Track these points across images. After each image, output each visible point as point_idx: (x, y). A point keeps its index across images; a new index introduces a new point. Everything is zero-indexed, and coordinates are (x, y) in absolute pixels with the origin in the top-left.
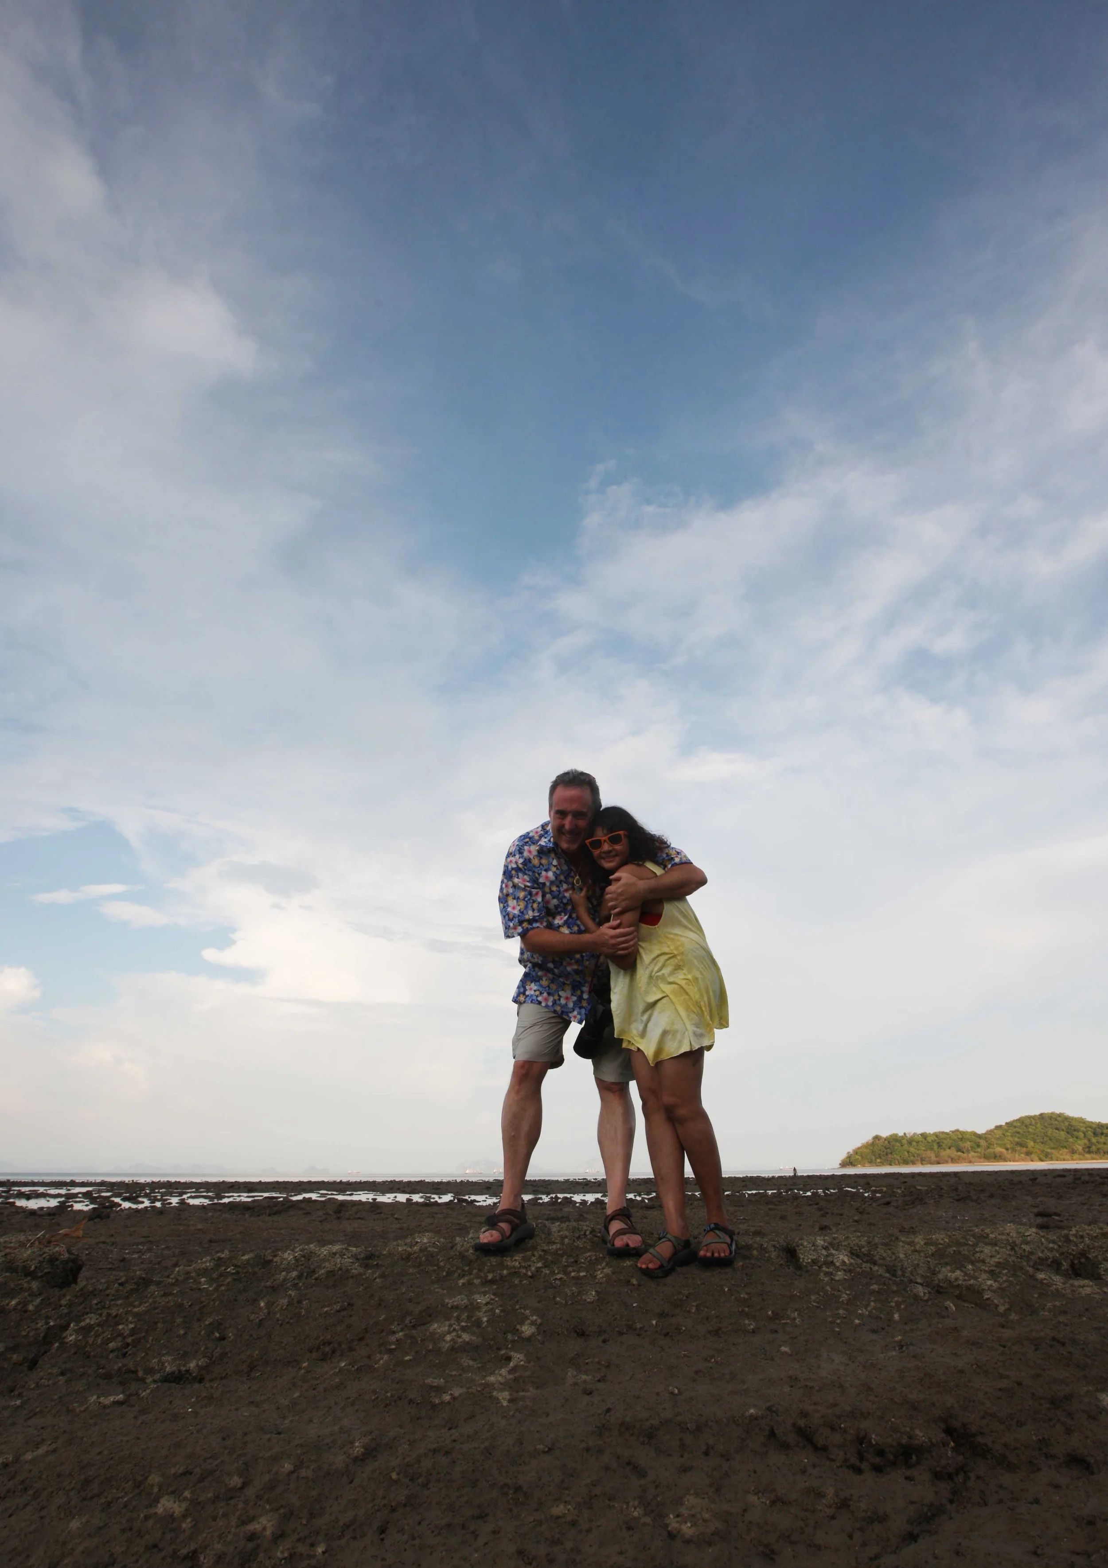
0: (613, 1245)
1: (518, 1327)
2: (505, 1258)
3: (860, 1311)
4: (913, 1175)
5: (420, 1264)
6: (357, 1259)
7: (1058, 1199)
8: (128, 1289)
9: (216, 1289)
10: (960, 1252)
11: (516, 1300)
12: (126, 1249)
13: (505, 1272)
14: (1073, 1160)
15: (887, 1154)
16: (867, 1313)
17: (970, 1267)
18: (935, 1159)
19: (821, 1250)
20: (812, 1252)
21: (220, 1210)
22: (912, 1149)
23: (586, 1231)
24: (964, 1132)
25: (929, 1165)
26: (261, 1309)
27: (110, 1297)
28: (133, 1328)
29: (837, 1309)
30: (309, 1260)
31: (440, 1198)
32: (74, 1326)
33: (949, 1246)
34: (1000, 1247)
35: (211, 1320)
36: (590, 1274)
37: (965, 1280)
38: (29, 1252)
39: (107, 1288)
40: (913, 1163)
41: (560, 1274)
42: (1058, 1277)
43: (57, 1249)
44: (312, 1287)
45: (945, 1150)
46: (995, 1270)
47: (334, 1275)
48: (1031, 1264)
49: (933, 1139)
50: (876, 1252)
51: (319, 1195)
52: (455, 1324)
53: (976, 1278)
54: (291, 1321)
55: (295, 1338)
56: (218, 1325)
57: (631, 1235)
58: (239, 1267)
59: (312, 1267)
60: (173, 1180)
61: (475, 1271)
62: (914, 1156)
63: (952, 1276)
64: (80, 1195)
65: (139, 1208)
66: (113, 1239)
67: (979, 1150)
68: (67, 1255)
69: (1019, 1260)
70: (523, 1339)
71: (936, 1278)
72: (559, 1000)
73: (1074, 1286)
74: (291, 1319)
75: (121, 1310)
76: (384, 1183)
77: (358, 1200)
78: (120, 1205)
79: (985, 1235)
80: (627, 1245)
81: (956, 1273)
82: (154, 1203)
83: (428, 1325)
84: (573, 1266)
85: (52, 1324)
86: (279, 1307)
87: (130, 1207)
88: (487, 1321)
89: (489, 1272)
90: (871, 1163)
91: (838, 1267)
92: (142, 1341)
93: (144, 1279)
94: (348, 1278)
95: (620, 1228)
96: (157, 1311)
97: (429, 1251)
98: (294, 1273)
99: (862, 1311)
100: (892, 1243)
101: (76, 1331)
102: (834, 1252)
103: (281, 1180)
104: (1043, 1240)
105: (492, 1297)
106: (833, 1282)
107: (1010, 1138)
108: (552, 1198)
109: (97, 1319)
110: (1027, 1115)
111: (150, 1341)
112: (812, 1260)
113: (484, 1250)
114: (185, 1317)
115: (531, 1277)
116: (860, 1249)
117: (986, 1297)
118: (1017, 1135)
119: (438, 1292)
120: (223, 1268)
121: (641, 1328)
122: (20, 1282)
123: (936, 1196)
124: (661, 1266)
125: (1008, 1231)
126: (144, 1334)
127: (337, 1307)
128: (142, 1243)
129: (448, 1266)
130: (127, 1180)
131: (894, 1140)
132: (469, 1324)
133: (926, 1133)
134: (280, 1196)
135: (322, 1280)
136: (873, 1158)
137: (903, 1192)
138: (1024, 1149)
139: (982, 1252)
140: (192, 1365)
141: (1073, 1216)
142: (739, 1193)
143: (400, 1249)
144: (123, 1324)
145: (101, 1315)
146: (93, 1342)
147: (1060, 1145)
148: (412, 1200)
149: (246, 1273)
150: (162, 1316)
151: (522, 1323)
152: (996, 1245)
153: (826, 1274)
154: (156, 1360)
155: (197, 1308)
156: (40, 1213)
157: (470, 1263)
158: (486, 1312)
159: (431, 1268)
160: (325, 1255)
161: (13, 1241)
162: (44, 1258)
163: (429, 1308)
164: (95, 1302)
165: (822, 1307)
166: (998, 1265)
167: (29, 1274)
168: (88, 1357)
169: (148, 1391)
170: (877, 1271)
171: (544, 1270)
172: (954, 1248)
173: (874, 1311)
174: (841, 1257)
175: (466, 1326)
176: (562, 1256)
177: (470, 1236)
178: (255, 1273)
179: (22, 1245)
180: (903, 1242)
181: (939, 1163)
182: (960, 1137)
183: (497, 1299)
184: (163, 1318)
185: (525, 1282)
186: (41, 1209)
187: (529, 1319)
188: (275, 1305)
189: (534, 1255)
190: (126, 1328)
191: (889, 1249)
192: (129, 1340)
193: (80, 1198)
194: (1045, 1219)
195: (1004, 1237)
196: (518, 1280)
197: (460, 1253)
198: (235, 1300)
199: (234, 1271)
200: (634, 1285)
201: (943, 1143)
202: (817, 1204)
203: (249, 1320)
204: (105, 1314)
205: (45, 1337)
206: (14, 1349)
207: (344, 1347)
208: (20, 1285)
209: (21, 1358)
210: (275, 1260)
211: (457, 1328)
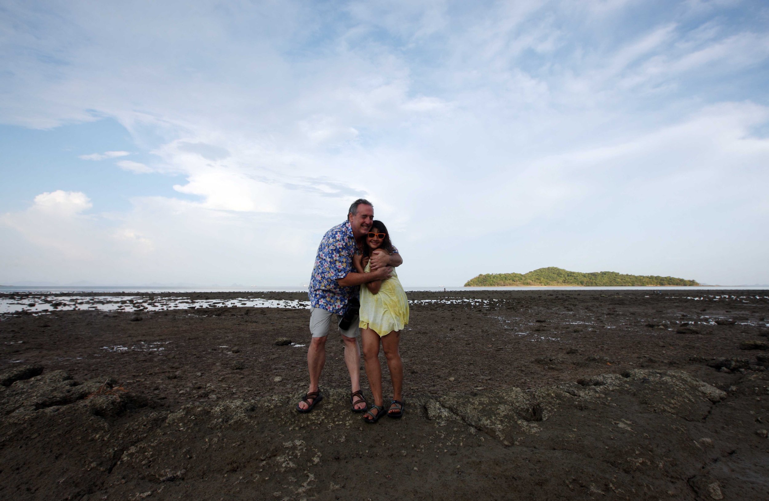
0: (354, 408)
1: (312, 458)
3: (448, 444)
9: (186, 431)
10: (491, 409)
11: (312, 441)
13: (309, 423)
14: (557, 285)
15: (484, 282)
16: (450, 444)
17: (494, 417)
18: (503, 284)
19: (437, 410)
20: (433, 411)
25: (500, 286)
26: (206, 442)
27: (141, 433)
28: (152, 454)
30: (226, 410)
32: (126, 452)
33: (488, 405)
34: (507, 405)
35: (185, 449)
36: (344, 423)
37: (490, 425)
39: (139, 428)
41: (331, 424)
43: (115, 397)
44: (227, 429)
45: (507, 280)
46: (503, 419)
47: (237, 423)
50: (459, 408)
52: (287, 456)
53: (495, 424)
54: (219, 450)
55: (221, 458)
56: (188, 452)
57: (362, 403)
58: (196, 415)
59: (228, 416)
61: (296, 422)
62: (495, 283)
63: (486, 423)
68: (120, 399)
69: (513, 412)
70: (314, 465)
71: (479, 423)
72: (335, 307)
80: (360, 408)
81: (488, 422)
83: (276, 457)
84: (337, 418)
85: (116, 449)
86: (214, 442)
88: (300, 455)
89: (302, 423)
91: (443, 419)
92: (156, 459)
94: (243, 424)
95: (357, 400)
96: (161, 444)
97: (278, 406)
101: (127, 456)
102: (442, 410)
105: (303, 441)
109: (135, 450)
111: (159, 460)
112: (433, 415)
113: (301, 412)
114: (174, 447)
115: (320, 424)
116: (453, 406)
117: (497, 434)
119: (280, 436)
121: (362, 454)
127: (238, 443)
129: (285, 418)
132: (293, 457)
136: (478, 283)
138: (539, 281)
139: (499, 409)
140: (179, 473)
143: (266, 404)
144: (147, 452)
146: (135, 461)
147: (553, 279)
149: (199, 419)
150: (164, 447)
151: (314, 456)
153: (438, 423)
154: (163, 471)
155: (178, 442)
157: (294, 416)
158: (300, 451)
159: (278, 419)
162: (109, 402)
163: (276, 447)
166: (504, 416)
168: (134, 468)
169: (161, 490)
170: (458, 419)
171: (325, 420)
172: (489, 407)
173: (453, 442)
174: (445, 413)
175: (291, 458)
176: (333, 411)
178: (203, 419)
185: (317, 429)
187: (317, 454)
188: (212, 440)
189: (321, 412)
190: (149, 454)
191: (464, 407)
192: (151, 459)
196: (314, 428)
197: (291, 408)
198: (195, 438)
199: (194, 419)
200: (361, 430)
203: (202, 449)
204: (139, 446)
205: (114, 456)
206: (101, 464)
207: (242, 465)
208: (99, 425)
209: (104, 469)
210: (212, 411)
211: (288, 459)
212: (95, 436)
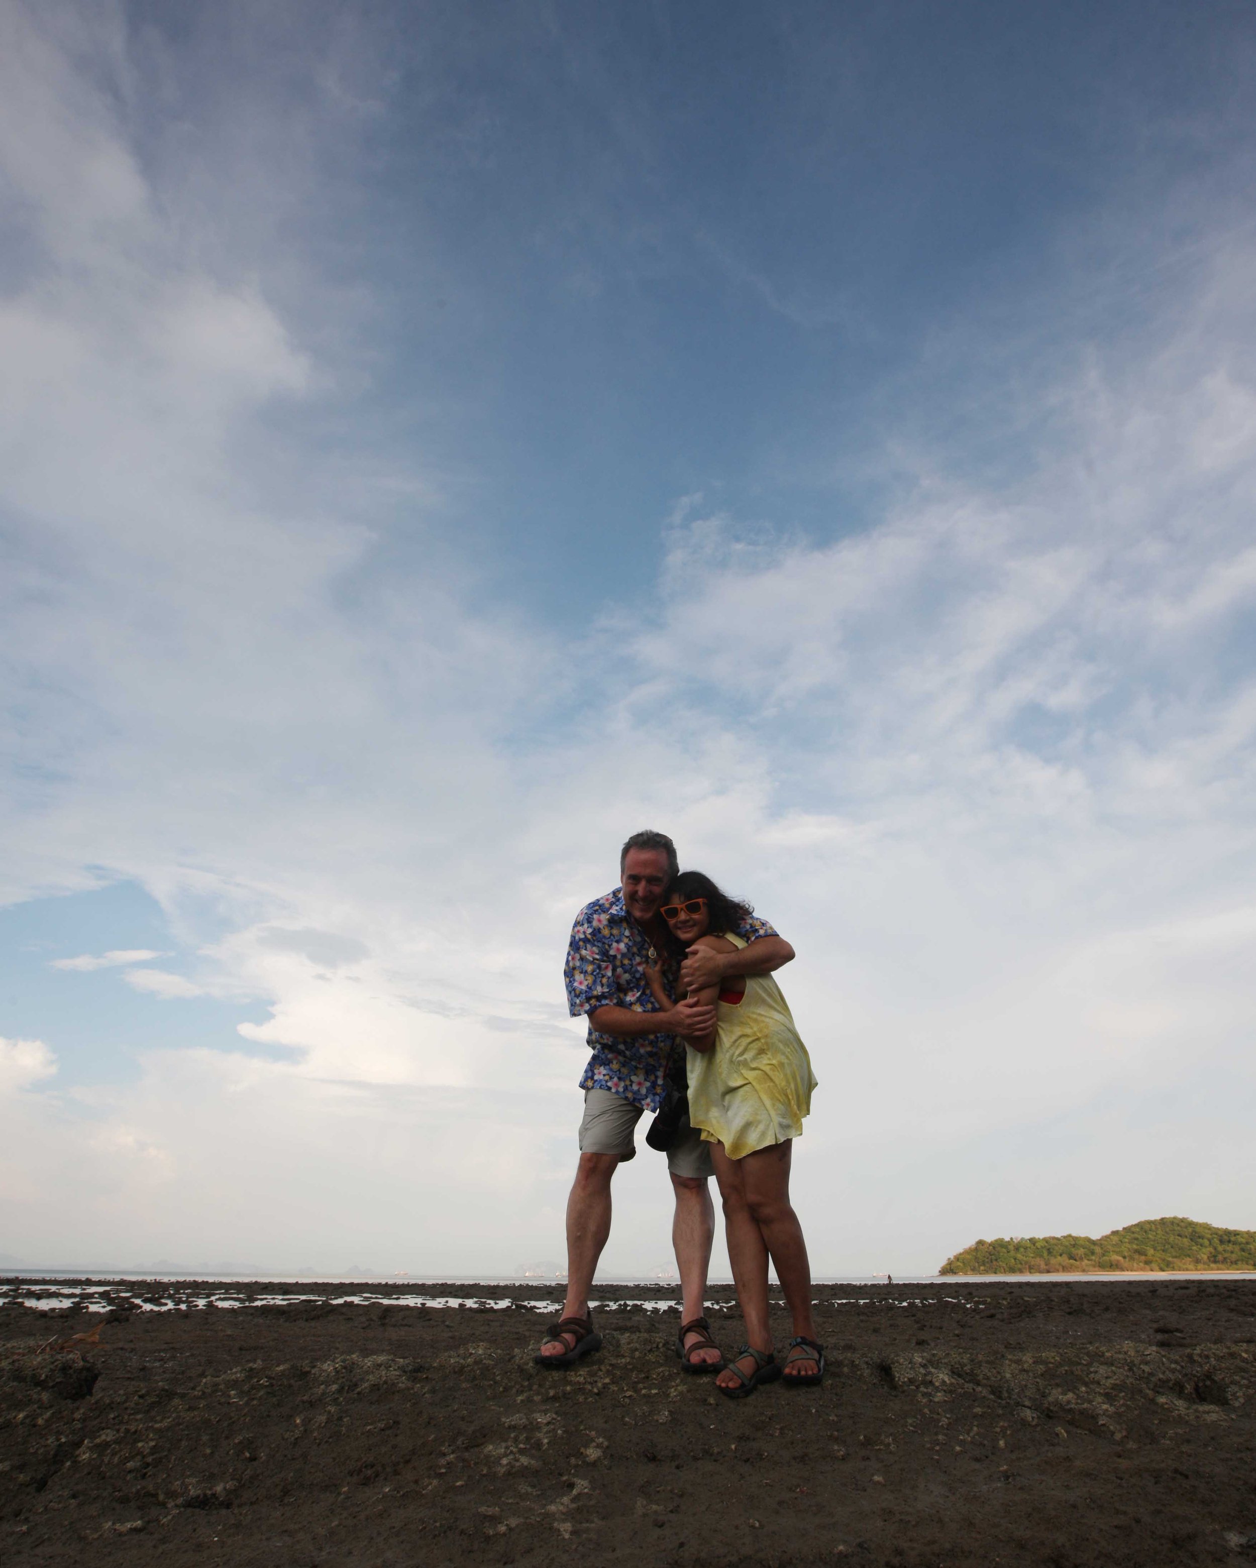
0: (689, 1360)
1: (582, 1450)
2: (568, 1373)
3: (961, 1437)
4: (1020, 1285)
5: (474, 1378)
6: (405, 1372)
7: (1180, 1313)
8: (149, 1402)
9: (247, 1404)
10: (1072, 1372)
11: (580, 1420)
12: (147, 1357)
13: (568, 1388)
14: (1197, 1270)
15: (992, 1262)
16: (969, 1439)
17: (1084, 1389)
18: (1045, 1267)
19: (919, 1368)
20: (909, 1370)
21: (252, 1314)
22: (1019, 1256)
23: (658, 1343)
24: (1076, 1238)
25: (1038, 1274)
26: (296, 1426)
27: (129, 1411)
28: (155, 1446)
29: (936, 1434)
30: (351, 1372)
31: (496, 1303)
32: (88, 1443)
33: (1060, 1365)
34: (1116, 1367)
35: (241, 1438)
36: (663, 1392)
37: (1077, 1404)
38: (39, 1359)
39: (125, 1401)
40: (1021, 1271)
41: (630, 1391)
42: (1180, 1401)
43: (71, 1356)
44: (353, 1403)
45: (1055, 1257)
46: (1112, 1393)
47: (379, 1389)
48: (1151, 1386)
49: (1042, 1245)
50: (979, 1371)
51: (362, 1299)
52: (512, 1446)
53: (1090, 1402)
54: (330, 1440)
55: (334, 1459)
56: (249, 1444)
57: (710, 1349)
58: (273, 1379)
59: (354, 1379)
60: (200, 1279)
61: (535, 1387)
62: (1021, 1264)
63: (1063, 1398)
64: (96, 1296)
65: (162, 1310)
66: (132, 1345)
67: (1093, 1258)
68: (81, 1363)
69: (1138, 1382)
70: (588, 1464)
71: (1045, 1402)
72: (631, 1085)
73: (1199, 1412)
74: (330, 1438)
75: (141, 1426)
76: (434, 1286)
77: (405, 1304)
78: (141, 1307)
79: (1100, 1354)
80: (704, 1361)
81: (1068, 1396)
82: (179, 1305)
83: (483, 1447)
84: (643, 1383)
85: (63, 1440)
86: (317, 1425)
87: (152, 1310)
88: (548, 1443)
89: (550, 1388)
90: (974, 1270)
91: (937, 1387)
92: (164, 1460)
93: (167, 1391)
94: (393, 1393)
95: (697, 1340)
96: (181, 1427)
97: (485, 1364)
98: (334, 1386)
99: (964, 1436)
100: (997, 1361)
101: (90, 1449)
102: (933, 1370)
103: (320, 1281)
104: (1164, 1360)
105: (554, 1416)
106: (932, 1403)
107: (1127, 1245)
108: (620, 1305)
109: (114, 1436)
110: (1146, 1219)
111: (172, 1461)
112: (909, 1379)
113: (546, 1363)
114: (212, 1434)
115: (598, 1394)
116: (962, 1368)
117: (1101, 1422)
118: (1136, 1242)
119: (493, 1410)
120: (255, 1380)
121: (718, 1453)
122: (28, 1393)
123: (1046, 1309)
124: (743, 1385)
125: (1125, 1349)
126: (165, 1453)
127: (381, 1425)
128: (164, 1350)
129: (506, 1381)
130: (149, 1279)
131: (1000, 1244)
132: (528, 1446)
133: (1034, 1238)
134: (319, 1299)
135: (366, 1395)
136: (977, 1264)
137: (1009, 1303)
138: (1143, 1258)
139: (1096, 1372)
140: (219, 1488)
141: (1196, 1332)
142: (827, 1302)
143: (452, 1361)
144: (142, 1441)
145: (118, 1431)
146: (109, 1461)
147: (1183, 1253)
148: (466, 1305)
149: (281, 1385)
150: (186, 1432)
151: (586, 1446)
152: (1112, 1365)
153: (924, 1395)
154: (179, 1483)
155: (226, 1424)
156: (52, 1314)
157: (530, 1377)
158: (547, 1433)
159: (486, 1383)
160: (369, 1367)
161: (22, 1346)
162: (56, 1366)
163: (483, 1427)
164: (112, 1416)
165: (920, 1432)
166: (1114, 1387)
167: (39, 1384)
168: (104, 1478)
169: (170, 1517)
170: (981, 1392)
171: (611, 1386)
172: (1066, 1368)
173: (977, 1437)
174: (941, 1376)
175: (525, 1448)
176: (632, 1370)
177: (530, 1348)
178: (290, 1386)
179: (32, 1351)
180: (1010, 1360)
181: (1048, 1272)
182: (1073, 1243)
183: (559, 1419)
184: (187, 1435)
185: (591, 1399)
186: (53, 1310)
187: (594, 1441)
188: (312, 1422)
189: (601, 1370)
190: (146, 1445)
191: (995, 1368)
192: (149, 1459)
193: (96, 1298)
194: (1166, 1336)
195: (1121, 1356)
196: (583, 1397)
197: (519, 1367)
198: (268, 1416)
199: (267, 1384)
200: (711, 1404)
201: (1053, 1249)
202: (914, 1316)
203: (283, 1439)
204: (122, 1430)
205: (56, 1455)
206: (21, 1468)
207: (388, 1470)
208: (29, 1395)
209: (28, 1479)
210: (313, 1371)
211: (515, 1450)
212: (15, 1418)
